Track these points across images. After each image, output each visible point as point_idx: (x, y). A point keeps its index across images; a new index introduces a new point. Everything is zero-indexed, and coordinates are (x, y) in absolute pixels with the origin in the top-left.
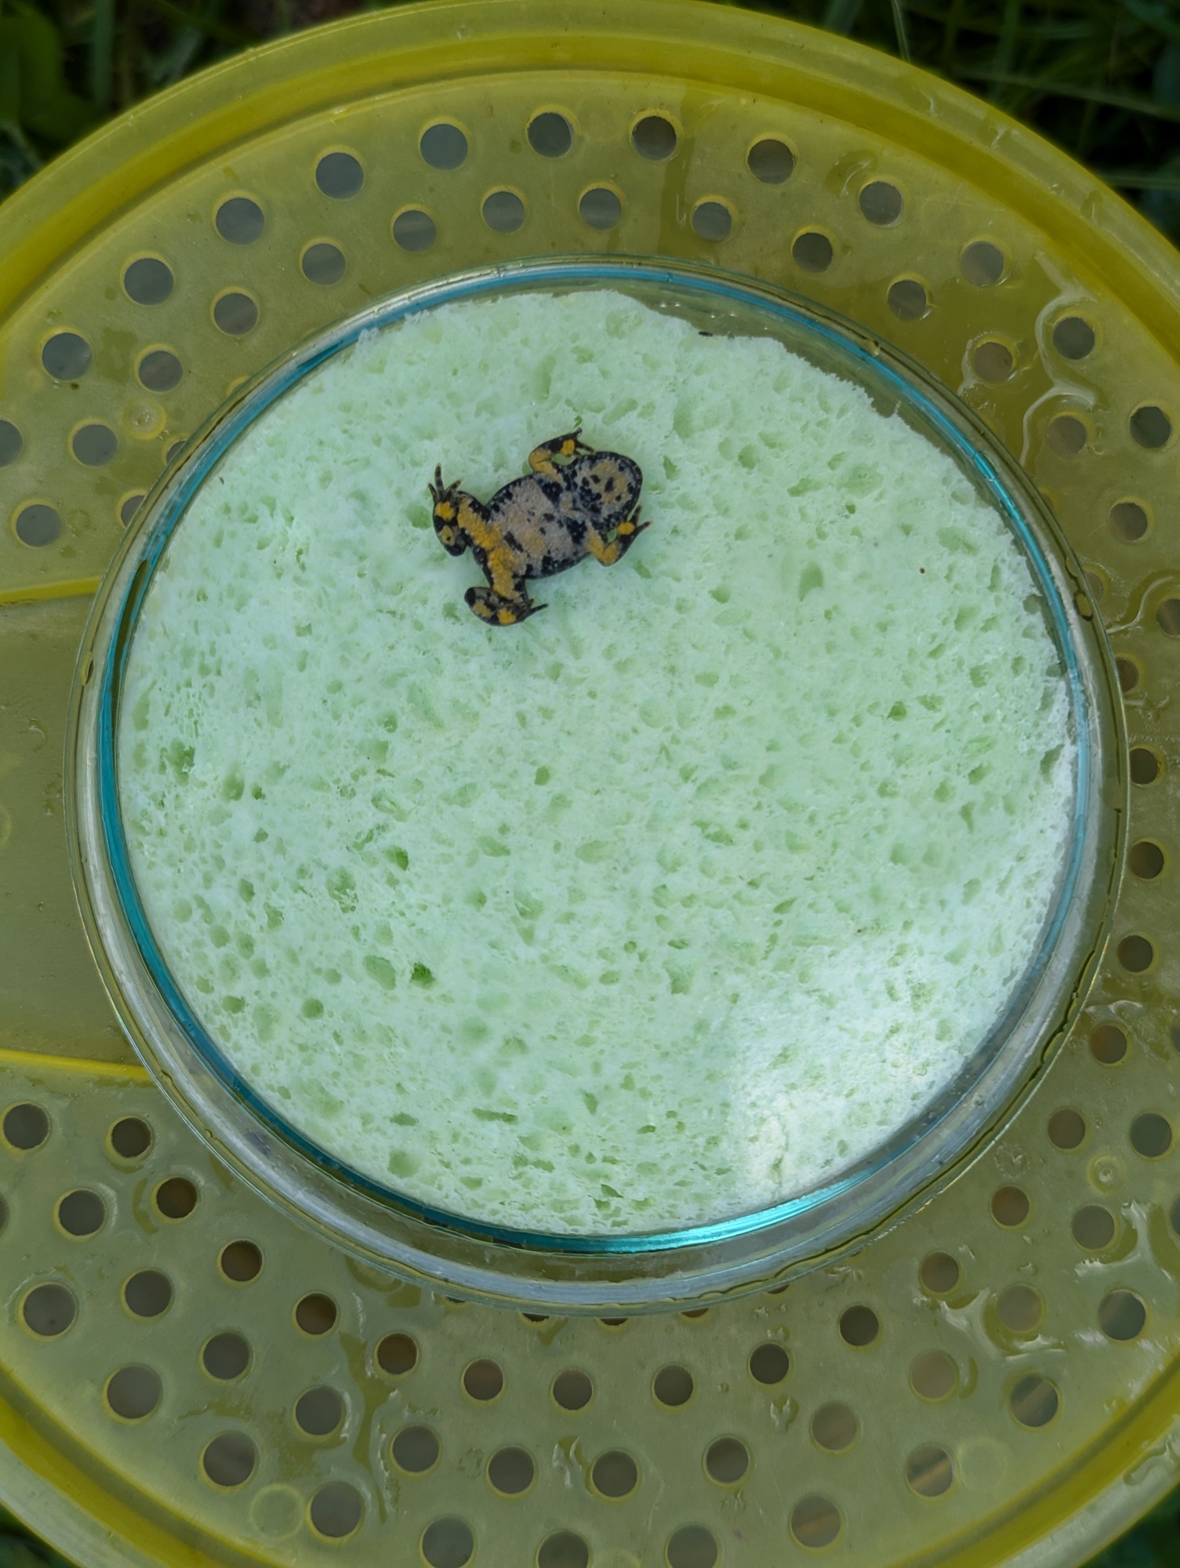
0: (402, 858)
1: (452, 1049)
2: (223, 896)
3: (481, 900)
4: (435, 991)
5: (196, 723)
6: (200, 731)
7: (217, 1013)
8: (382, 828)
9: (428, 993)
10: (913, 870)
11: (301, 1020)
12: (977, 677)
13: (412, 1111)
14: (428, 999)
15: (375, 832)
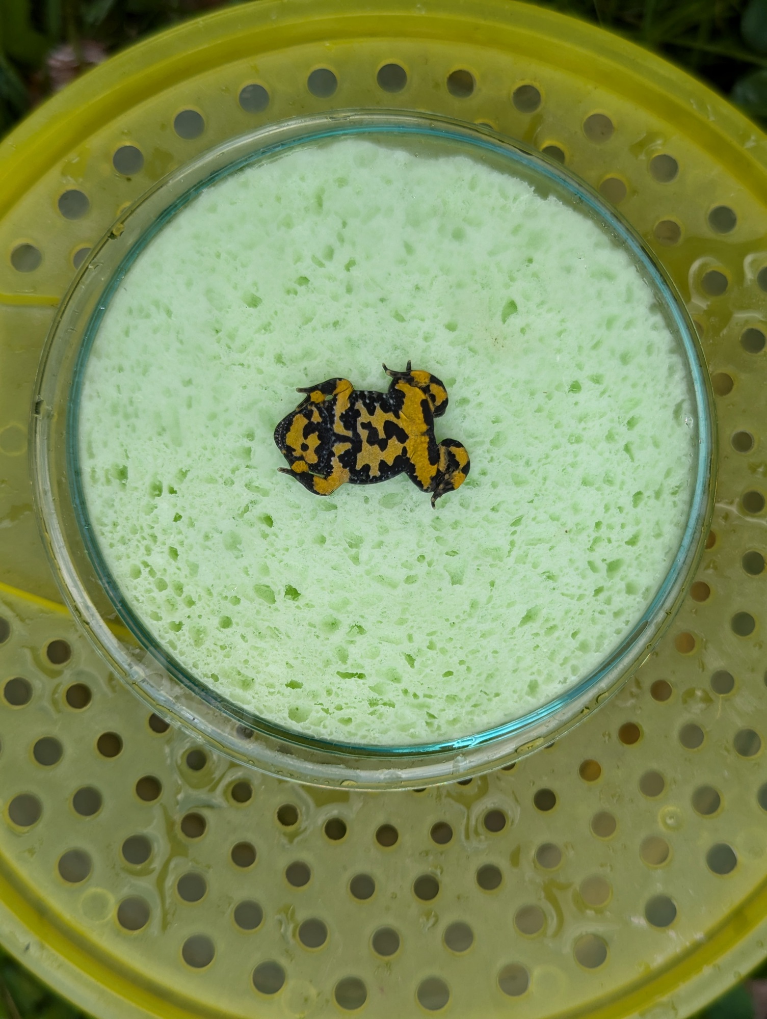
0: (269, 520)
1: (318, 637)
2: (159, 559)
3: (323, 540)
4: (301, 602)
5: (126, 451)
6: (129, 455)
7: (167, 633)
8: (253, 502)
9: (297, 603)
10: (598, 489)
11: (220, 631)
12: (625, 359)
13: (298, 679)
14: (298, 607)
15: (250, 505)
